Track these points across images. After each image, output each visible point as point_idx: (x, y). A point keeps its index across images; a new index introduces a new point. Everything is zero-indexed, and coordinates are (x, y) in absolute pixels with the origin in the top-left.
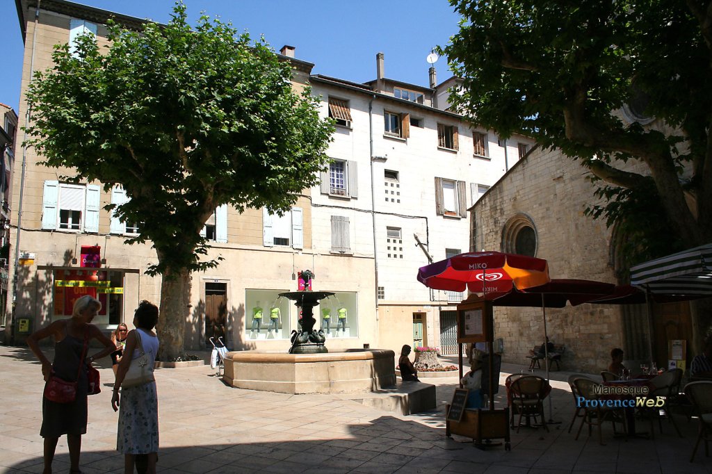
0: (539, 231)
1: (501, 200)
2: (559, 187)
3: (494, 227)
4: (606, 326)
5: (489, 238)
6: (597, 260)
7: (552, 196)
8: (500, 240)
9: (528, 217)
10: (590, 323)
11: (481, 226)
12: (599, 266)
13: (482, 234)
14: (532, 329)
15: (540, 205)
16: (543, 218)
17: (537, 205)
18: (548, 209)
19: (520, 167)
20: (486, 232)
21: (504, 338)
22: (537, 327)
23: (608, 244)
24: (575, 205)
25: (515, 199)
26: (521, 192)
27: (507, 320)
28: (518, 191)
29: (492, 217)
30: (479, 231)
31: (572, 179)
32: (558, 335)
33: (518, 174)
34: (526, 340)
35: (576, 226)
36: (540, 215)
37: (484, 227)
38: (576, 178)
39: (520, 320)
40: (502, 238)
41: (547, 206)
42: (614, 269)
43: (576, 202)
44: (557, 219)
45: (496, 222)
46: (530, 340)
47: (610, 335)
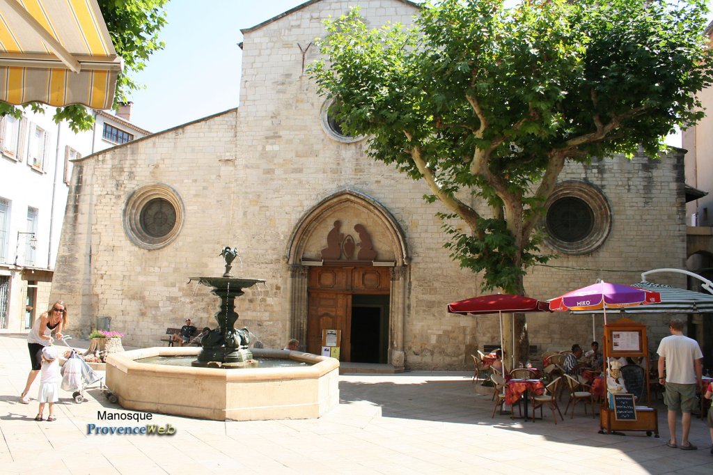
0: (188, 208)
1: (132, 162)
2: (226, 170)
3: (114, 189)
4: (267, 314)
5: (103, 201)
6: (267, 250)
7: (214, 177)
8: (123, 206)
9: (174, 191)
10: (248, 310)
11: (92, 185)
12: (267, 257)
13: (92, 194)
14: (162, 310)
15: (195, 181)
16: (196, 195)
17: (191, 181)
18: (205, 188)
19: (171, 134)
20: (99, 193)
21: (113, 317)
22: (170, 308)
23: (282, 238)
24: (247, 193)
25: (157, 167)
26: (166, 162)
27: (121, 297)
28: (163, 160)
29: (112, 177)
30: (86, 190)
31: (246, 167)
32: (201, 318)
33: (165, 140)
34: (150, 320)
35: (245, 214)
36: (193, 192)
37: (96, 186)
38: (252, 167)
39: (142, 298)
40: (127, 204)
41: (204, 184)
42: (288, 262)
43: (248, 190)
44: (218, 201)
45: (118, 185)
46: (155, 320)
47: (271, 323)
